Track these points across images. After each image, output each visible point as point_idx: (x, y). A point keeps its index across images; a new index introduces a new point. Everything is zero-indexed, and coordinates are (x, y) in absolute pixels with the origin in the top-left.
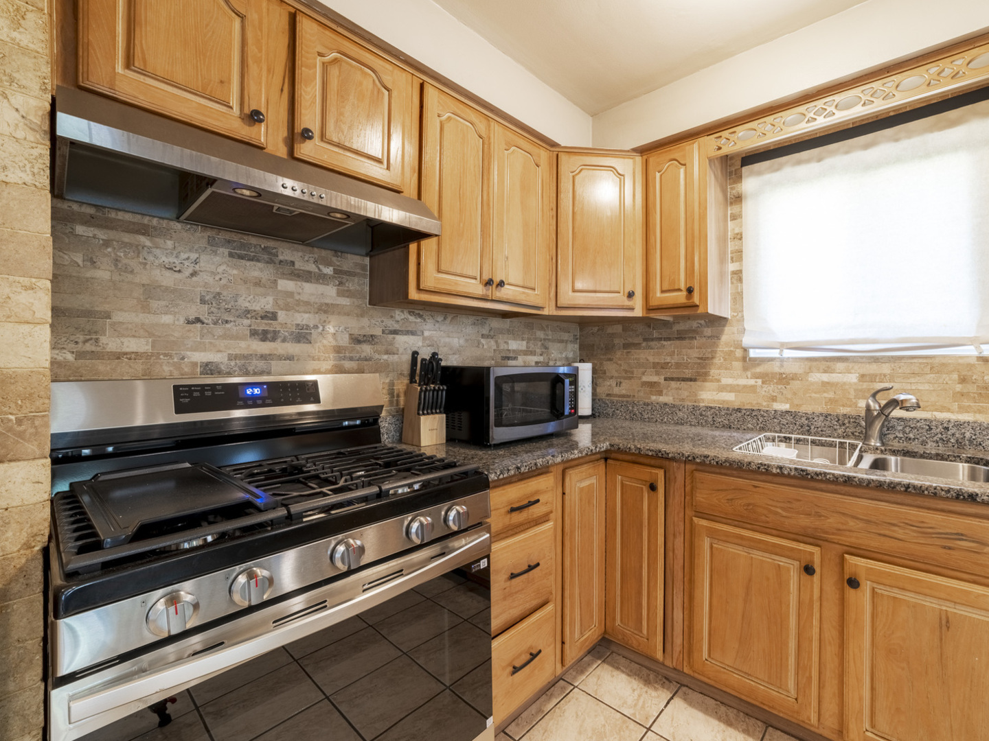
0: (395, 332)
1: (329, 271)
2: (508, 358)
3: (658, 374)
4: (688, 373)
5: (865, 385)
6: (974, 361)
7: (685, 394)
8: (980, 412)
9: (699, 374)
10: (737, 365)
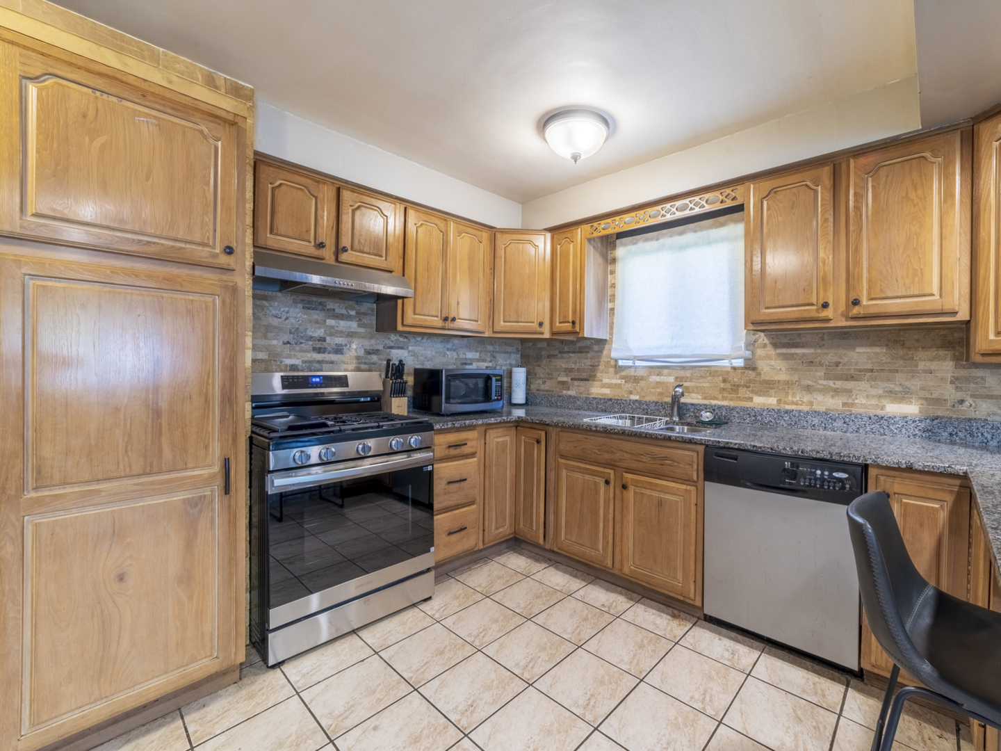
0: (391, 348)
1: (353, 313)
2: (466, 364)
3: (567, 376)
4: (584, 375)
6: (729, 369)
7: (582, 389)
8: (731, 400)
9: (591, 376)
10: (612, 370)
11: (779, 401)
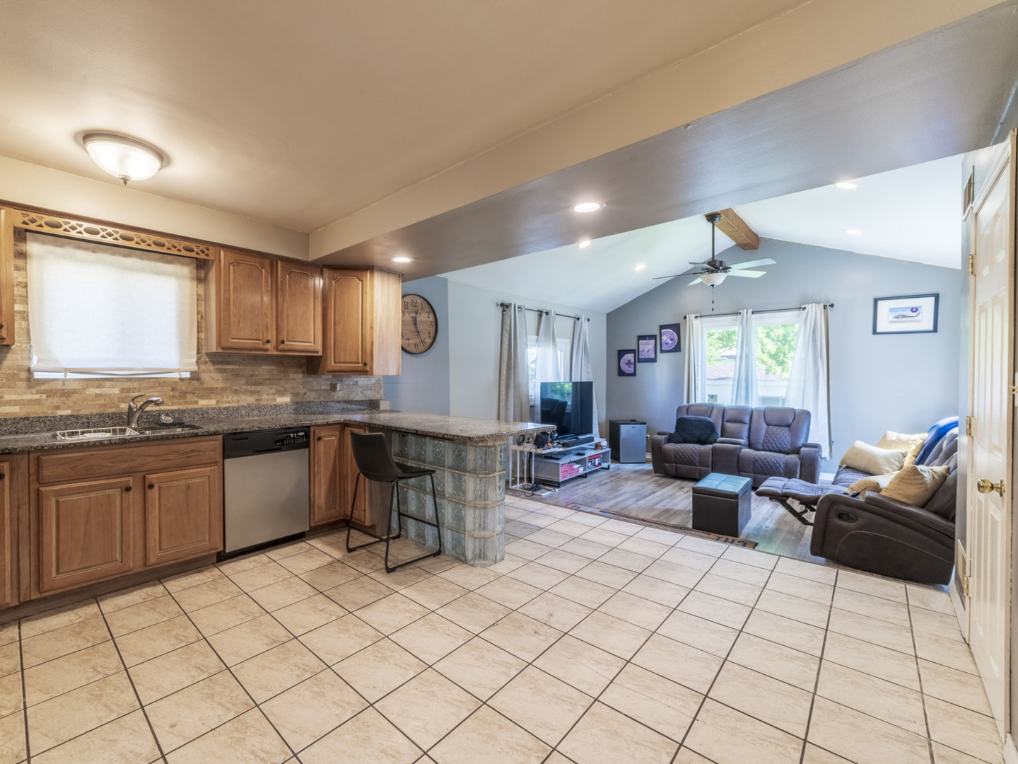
5: (124, 395)
6: (177, 380)
10: (22, 384)
11: (218, 402)
